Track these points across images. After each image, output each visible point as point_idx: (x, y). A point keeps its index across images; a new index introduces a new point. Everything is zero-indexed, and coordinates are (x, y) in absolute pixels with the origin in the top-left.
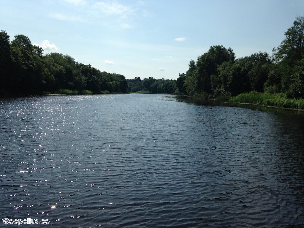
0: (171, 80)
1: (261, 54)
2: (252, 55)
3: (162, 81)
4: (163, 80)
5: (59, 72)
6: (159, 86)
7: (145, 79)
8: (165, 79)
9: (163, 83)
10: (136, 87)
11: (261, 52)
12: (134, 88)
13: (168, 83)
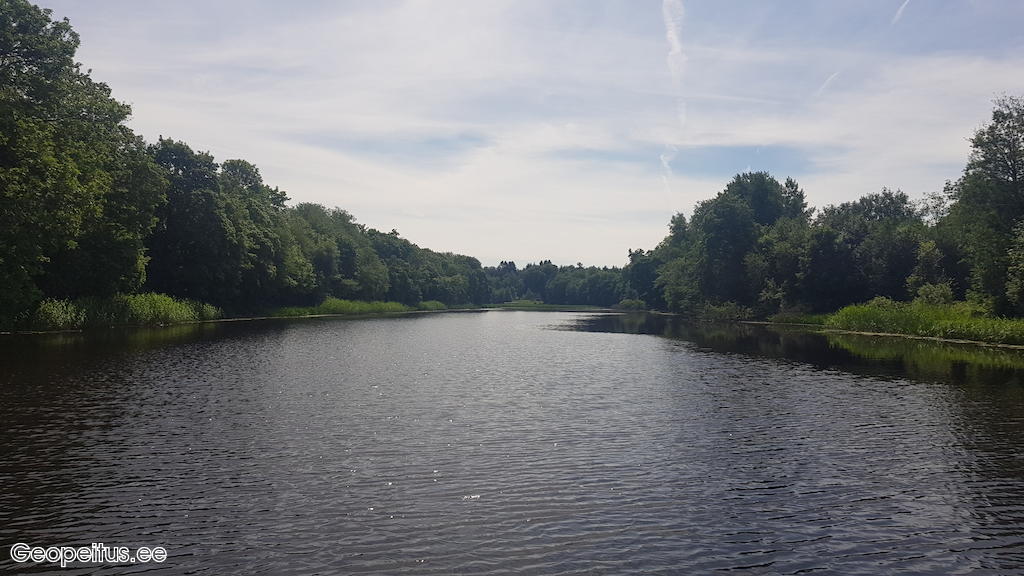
0: (605, 269)
1: (888, 195)
2: (863, 200)
3: (577, 272)
4: (581, 268)
5: (325, 253)
6: (571, 286)
7: (529, 266)
8: (586, 266)
9: (583, 277)
10: (503, 290)
11: (887, 192)
12: (497, 292)
13: (598, 277)
